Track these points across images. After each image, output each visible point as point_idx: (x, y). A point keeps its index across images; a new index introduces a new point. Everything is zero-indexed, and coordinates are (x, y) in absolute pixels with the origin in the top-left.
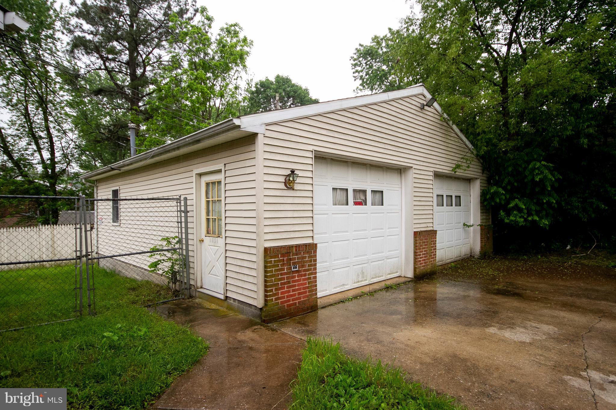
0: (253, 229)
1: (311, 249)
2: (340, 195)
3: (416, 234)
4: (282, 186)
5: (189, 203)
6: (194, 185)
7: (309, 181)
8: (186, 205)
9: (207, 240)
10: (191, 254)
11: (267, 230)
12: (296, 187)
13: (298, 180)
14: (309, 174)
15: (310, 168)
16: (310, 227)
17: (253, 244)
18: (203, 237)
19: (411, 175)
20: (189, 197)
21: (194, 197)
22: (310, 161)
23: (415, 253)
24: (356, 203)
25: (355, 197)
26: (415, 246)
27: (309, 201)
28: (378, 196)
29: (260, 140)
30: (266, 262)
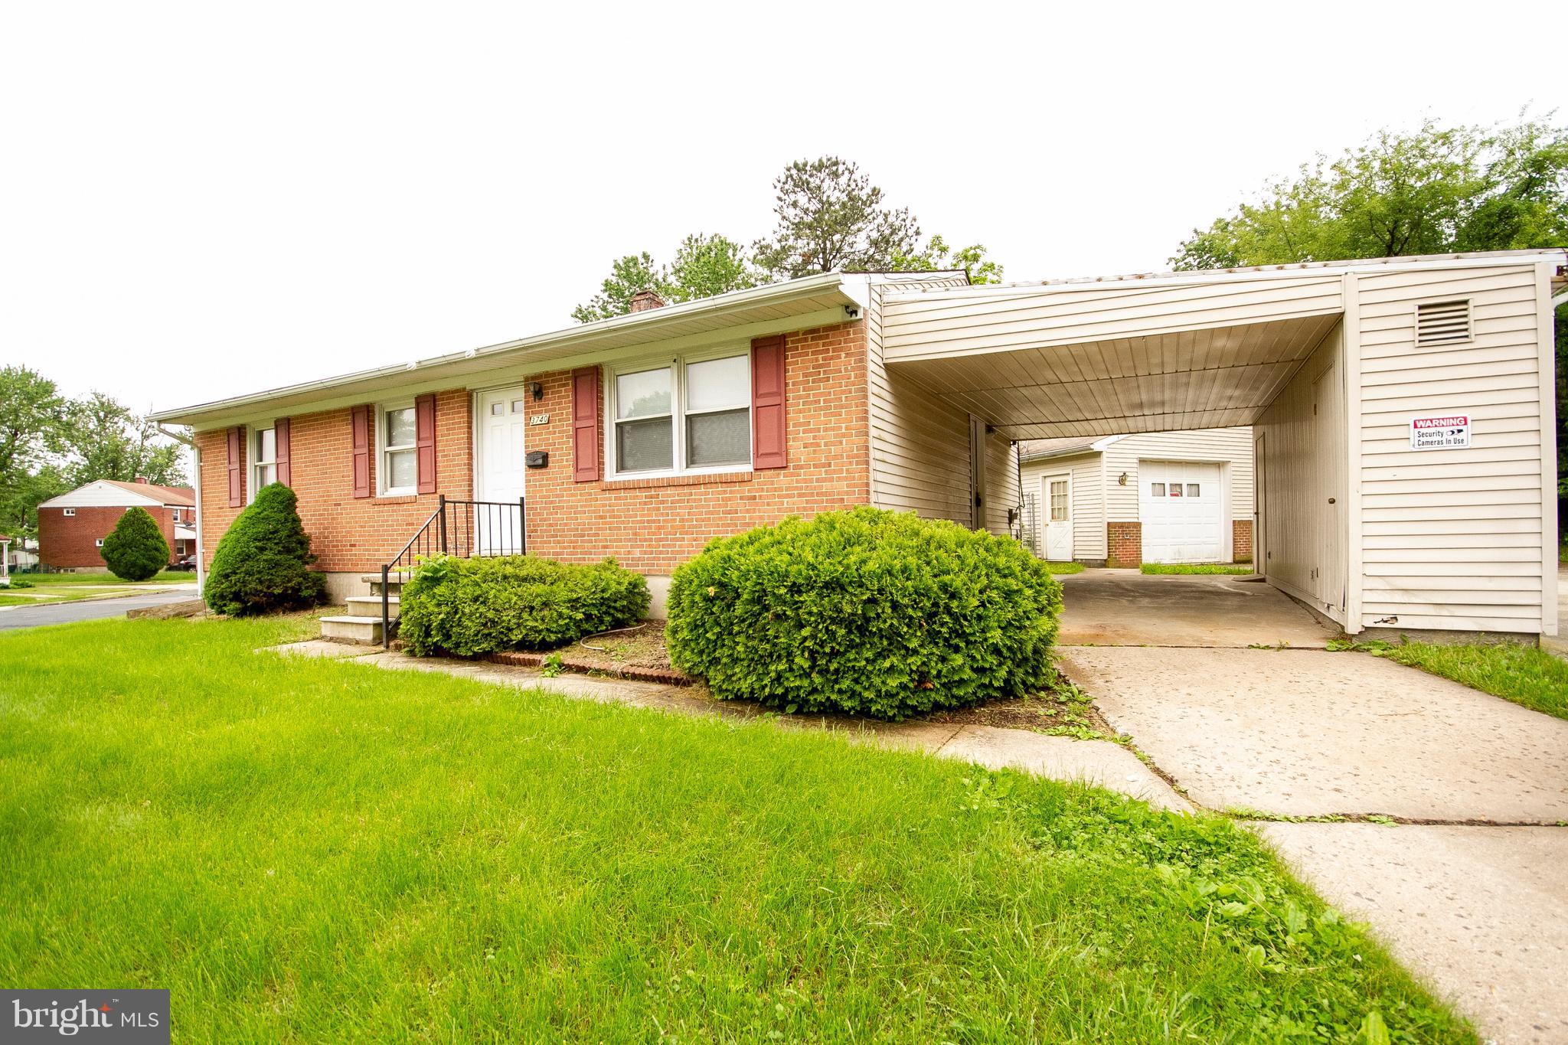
0: (1100, 511)
1: (1138, 525)
2: (1159, 488)
3: (1236, 524)
4: (1118, 483)
5: (1035, 498)
6: (1040, 484)
7: (1136, 479)
8: (1033, 499)
9: (1052, 524)
10: (1037, 535)
11: (1110, 511)
12: (1127, 483)
13: (1128, 479)
14: (1135, 474)
15: (1136, 470)
16: (1136, 511)
17: (1100, 520)
18: (1048, 522)
19: (1230, 468)
20: (1035, 493)
21: (1040, 493)
22: (1135, 465)
23: (1235, 540)
24: (1172, 495)
25: (1171, 490)
26: (1234, 533)
27: (1136, 493)
28: (1194, 489)
29: (1104, 455)
30: (1108, 531)
